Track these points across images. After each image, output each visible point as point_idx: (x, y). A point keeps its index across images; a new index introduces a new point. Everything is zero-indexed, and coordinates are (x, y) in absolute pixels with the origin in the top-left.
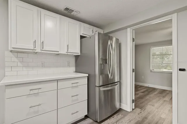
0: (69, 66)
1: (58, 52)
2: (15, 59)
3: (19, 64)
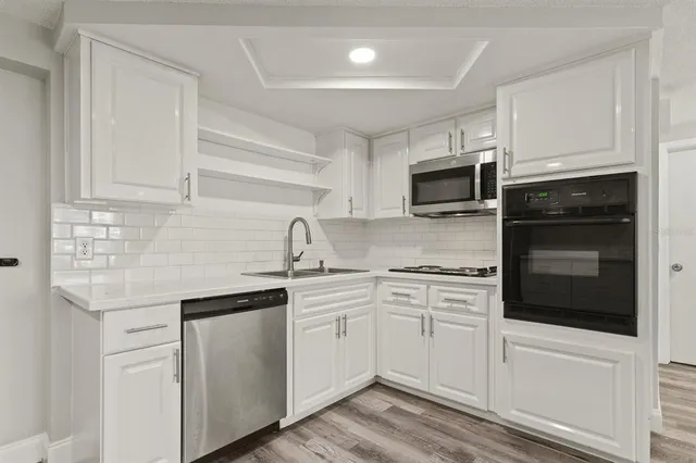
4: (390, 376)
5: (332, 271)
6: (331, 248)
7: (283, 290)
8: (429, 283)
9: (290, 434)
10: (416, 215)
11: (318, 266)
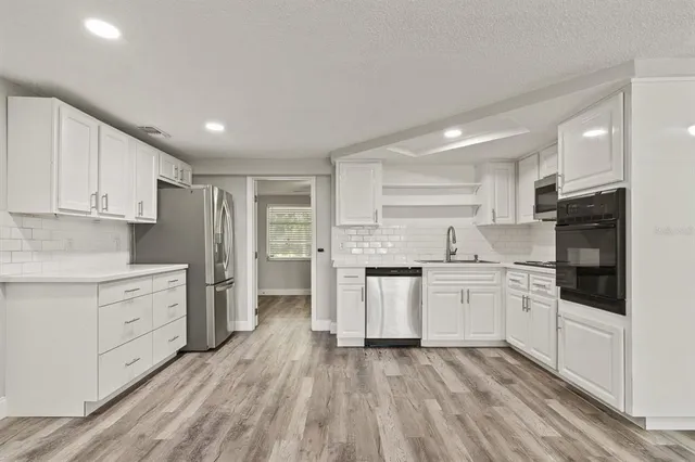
0: (118, 250)
1: (123, 216)
2: (17, 232)
3: (26, 245)
4: (513, 341)
5: (481, 262)
6: (490, 246)
7: (420, 269)
8: (529, 272)
9: (425, 350)
10: (544, 220)
11: (473, 259)
